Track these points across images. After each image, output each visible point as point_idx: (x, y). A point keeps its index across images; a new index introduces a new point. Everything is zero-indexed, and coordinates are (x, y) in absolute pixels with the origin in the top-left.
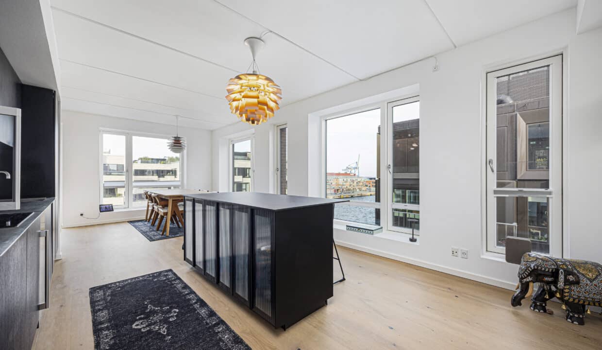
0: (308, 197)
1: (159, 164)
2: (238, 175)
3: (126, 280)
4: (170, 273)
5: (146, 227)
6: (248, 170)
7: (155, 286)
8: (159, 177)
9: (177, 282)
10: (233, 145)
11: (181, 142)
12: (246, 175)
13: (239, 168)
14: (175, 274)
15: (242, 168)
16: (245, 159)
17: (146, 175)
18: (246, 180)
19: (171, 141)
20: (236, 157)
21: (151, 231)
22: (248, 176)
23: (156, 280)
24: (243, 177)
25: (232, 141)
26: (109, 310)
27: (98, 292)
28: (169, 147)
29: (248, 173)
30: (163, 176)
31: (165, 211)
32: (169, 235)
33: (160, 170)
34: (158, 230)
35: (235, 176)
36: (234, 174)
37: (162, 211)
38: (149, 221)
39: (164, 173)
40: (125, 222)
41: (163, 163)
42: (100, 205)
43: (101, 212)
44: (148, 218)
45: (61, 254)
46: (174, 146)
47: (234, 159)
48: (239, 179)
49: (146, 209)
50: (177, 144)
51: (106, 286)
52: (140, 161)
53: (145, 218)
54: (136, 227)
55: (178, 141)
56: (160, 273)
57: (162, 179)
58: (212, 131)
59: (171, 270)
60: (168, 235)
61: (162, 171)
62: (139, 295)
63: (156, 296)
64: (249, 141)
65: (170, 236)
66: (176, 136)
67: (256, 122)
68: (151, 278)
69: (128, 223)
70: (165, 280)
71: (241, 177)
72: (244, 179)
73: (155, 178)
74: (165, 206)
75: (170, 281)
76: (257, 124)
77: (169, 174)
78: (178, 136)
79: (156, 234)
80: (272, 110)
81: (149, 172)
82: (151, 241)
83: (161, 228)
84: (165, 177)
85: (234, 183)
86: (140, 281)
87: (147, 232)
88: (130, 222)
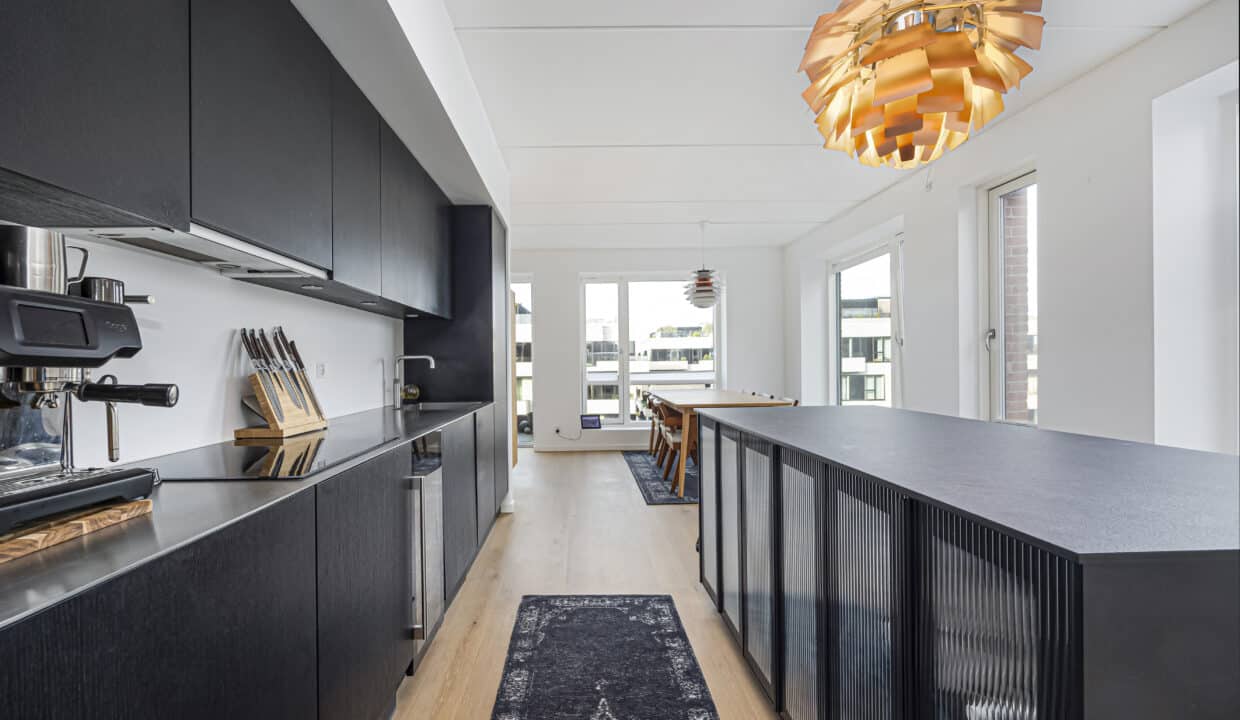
0: (1154, 446)
1: (689, 337)
2: (854, 356)
3: (582, 598)
4: (665, 608)
5: (647, 465)
6: (880, 343)
7: (628, 639)
8: (690, 362)
9: (676, 645)
10: (838, 275)
11: (711, 280)
12: (876, 357)
13: (855, 340)
14: (675, 614)
15: (863, 339)
16: (872, 316)
17: (668, 359)
18: (873, 368)
19: (692, 282)
20: (846, 312)
21: (653, 480)
22: (880, 357)
23: (634, 618)
24: (867, 361)
25: (834, 265)
26: (531, 671)
27: (531, 610)
28: (687, 296)
29: (880, 349)
30: (696, 361)
31: (677, 439)
32: (685, 495)
33: (691, 350)
34: (666, 478)
35: (844, 360)
36: (842, 352)
37: (671, 439)
38: (655, 456)
39: (698, 356)
40: (617, 451)
41: (697, 336)
42: (582, 416)
43: (583, 428)
44: (654, 448)
45: (512, 502)
46: (698, 291)
47: (839, 317)
48: (854, 364)
49: (650, 428)
50: (704, 286)
51: (547, 599)
52: (659, 333)
53: (648, 448)
54: (631, 465)
55: (705, 279)
56: (648, 598)
57: (694, 367)
58: (783, 249)
59: (668, 600)
60: (682, 495)
61: (695, 352)
62: (592, 653)
63: (623, 674)
64: (886, 259)
65: (686, 498)
66: (701, 269)
67: (919, 150)
68: (626, 609)
69: (621, 455)
70: (653, 627)
71: (864, 359)
72: (870, 364)
73: (683, 364)
74: (676, 428)
75: (661, 636)
76: (925, 157)
77: (706, 356)
78: (706, 269)
79: (660, 488)
80: (995, 80)
81: (674, 354)
82: (648, 504)
83: (672, 476)
84: (700, 362)
85: (841, 375)
86: (603, 610)
87: (646, 480)
88: (627, 453)
